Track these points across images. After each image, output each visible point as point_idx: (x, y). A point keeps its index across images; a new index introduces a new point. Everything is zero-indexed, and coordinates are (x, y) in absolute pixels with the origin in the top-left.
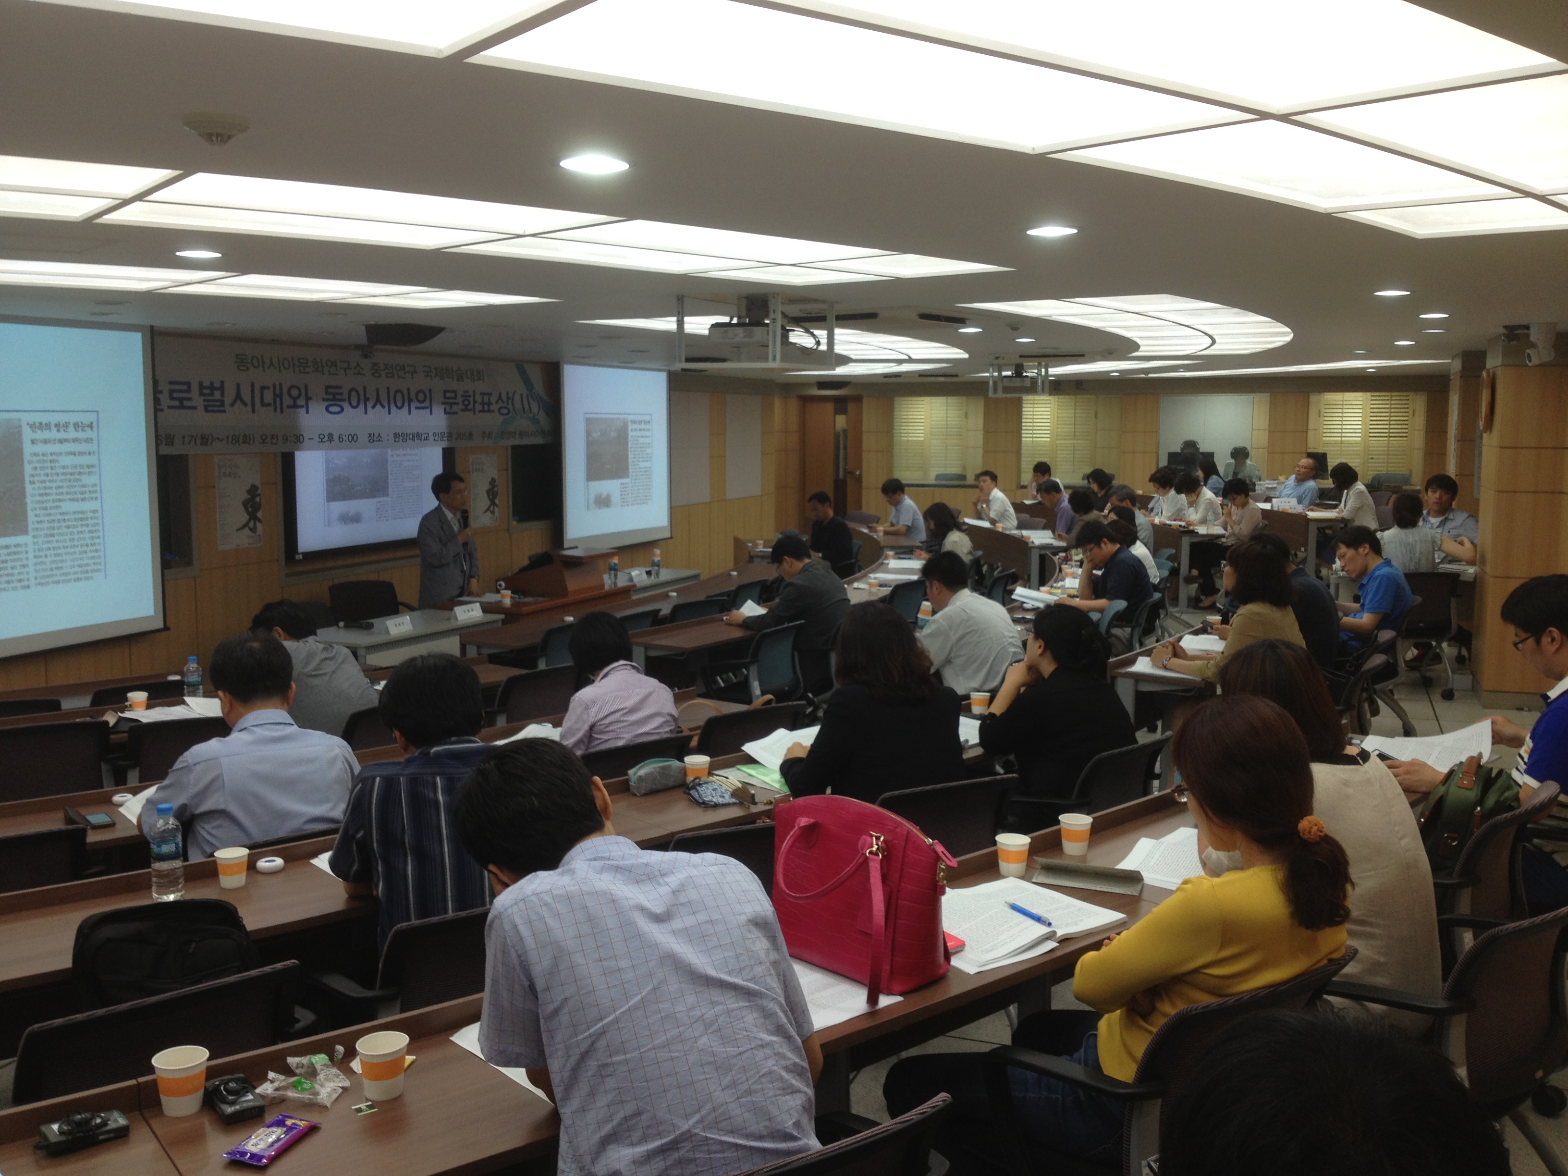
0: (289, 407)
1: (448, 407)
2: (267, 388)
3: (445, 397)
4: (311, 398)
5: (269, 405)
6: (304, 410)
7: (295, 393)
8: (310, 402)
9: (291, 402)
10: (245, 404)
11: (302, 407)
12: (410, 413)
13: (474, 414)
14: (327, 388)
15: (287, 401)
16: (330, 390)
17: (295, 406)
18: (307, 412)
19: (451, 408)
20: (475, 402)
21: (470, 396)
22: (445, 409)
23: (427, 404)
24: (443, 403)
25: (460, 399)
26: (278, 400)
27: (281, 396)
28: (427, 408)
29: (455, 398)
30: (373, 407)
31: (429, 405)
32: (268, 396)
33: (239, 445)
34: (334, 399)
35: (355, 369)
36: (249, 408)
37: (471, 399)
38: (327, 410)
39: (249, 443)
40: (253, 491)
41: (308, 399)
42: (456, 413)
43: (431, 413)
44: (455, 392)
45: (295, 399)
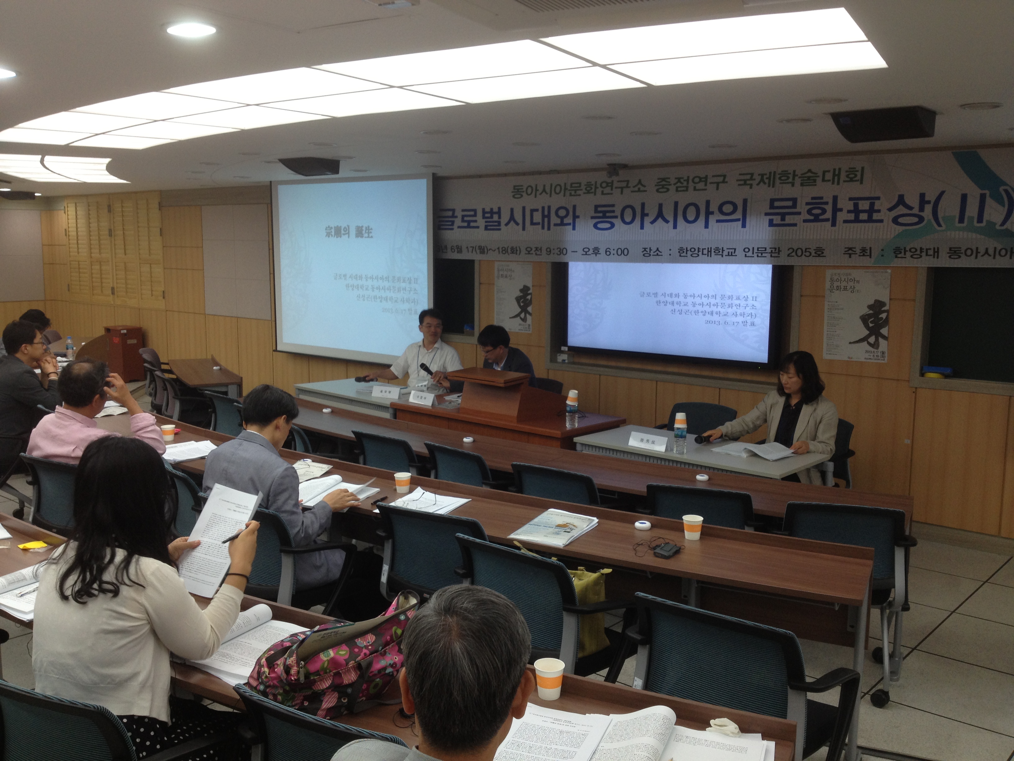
0: (556, 225)
1: (777, 219)
2: (537, 210)
3: (772, 206)
4: (578, 217)
5: (538, 224)
6: (571, 227)
7: (562, 213)
8: (577, 220)
9: (558, 221)
10: (517, 224)
11: (569, 224)
12: (706, 226)
13: (834, 224)
14: (596, 207)
15: (554, 220)
16: (599, 209)
17: (562, 224)
18: (574, 229)
19: (783, 219)
20: (836, 210)
21: (827, 203)
22: (771, 221)
23: (738, 215)
24: (766, 214)
25: (802, 207)
26: (546, 220)
27: (549, 216)
28: (738, 220)
29: (794, 206)
30: (652, 223)
31: (740, 217)
32: (538, 217)
33: (509, 255)
34: (604, 216)
35: (634, 187)
36: (521, 226)
37: (829, 208)
38: (595, 226)
39: (517, 254)
40: (525, 290)
41: (575, 217)
42: (795, 225)
43: (744, 226)
44: (794, 200)
45: (562, 218)
